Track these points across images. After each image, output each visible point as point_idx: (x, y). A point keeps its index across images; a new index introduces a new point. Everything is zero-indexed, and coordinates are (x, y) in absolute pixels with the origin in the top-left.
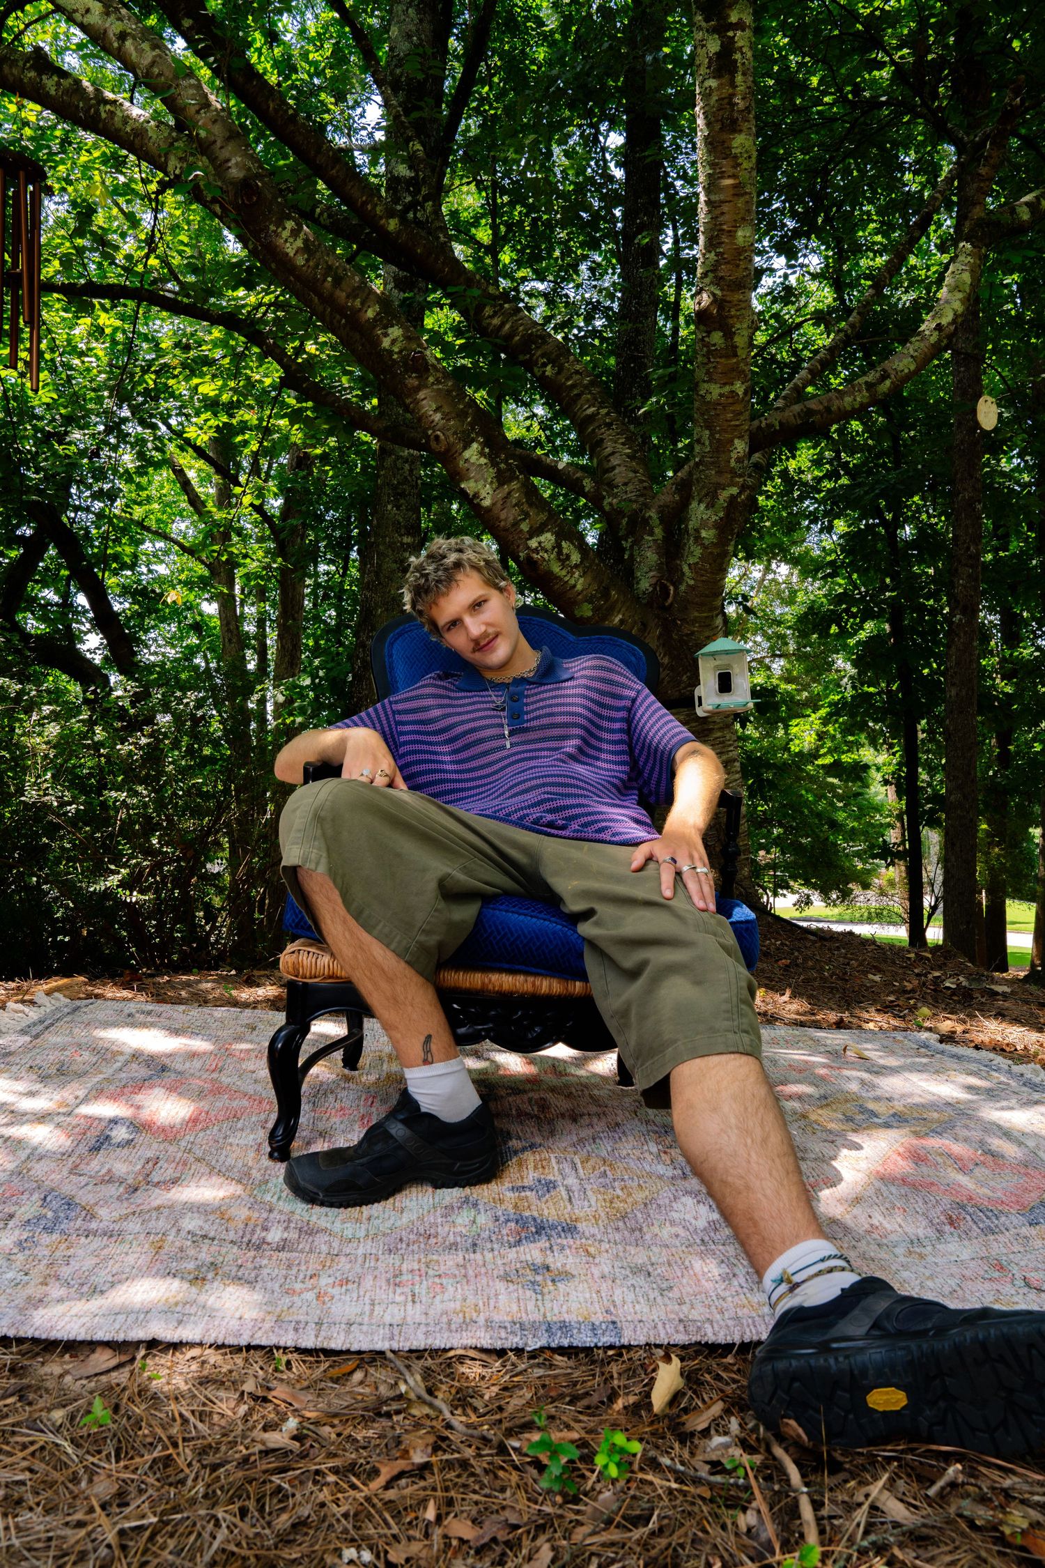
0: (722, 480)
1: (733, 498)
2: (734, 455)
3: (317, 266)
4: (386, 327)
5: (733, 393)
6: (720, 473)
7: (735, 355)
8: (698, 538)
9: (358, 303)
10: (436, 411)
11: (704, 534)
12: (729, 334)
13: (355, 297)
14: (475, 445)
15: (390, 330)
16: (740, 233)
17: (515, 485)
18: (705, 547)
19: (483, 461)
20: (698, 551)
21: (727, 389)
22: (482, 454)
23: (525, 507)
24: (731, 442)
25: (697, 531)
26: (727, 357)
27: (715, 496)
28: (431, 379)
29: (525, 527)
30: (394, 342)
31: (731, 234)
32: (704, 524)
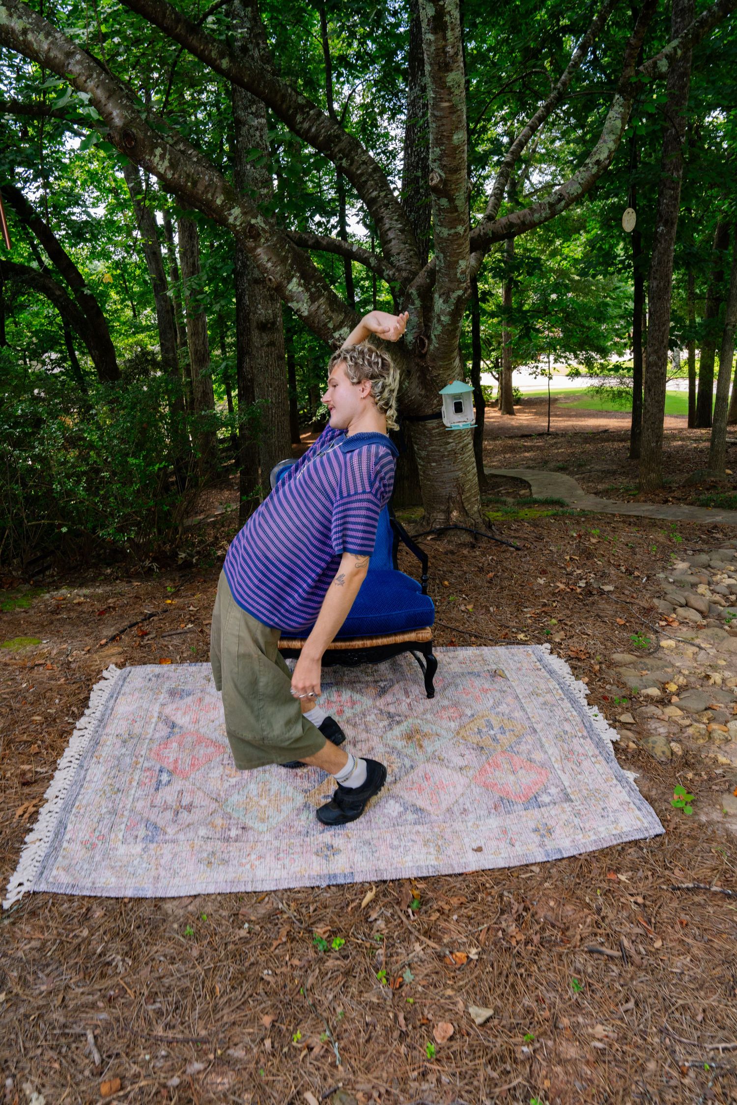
0: (452, 286)
1: (459, 297)
2: (459, 271)
3: (180, 177)
4: (230, 209)
5: (457, 234)
6: (451, 281)
7: (457, 211)
8: (439, 320)
9: (209, 196)
10: (268, 261)
11: (442, 318)
12: (451, 200)
13: (208, 192)
14: (295, 280)
15: (233, 211)
16: (455, 137)
17: (322, 300)
18: (444, 326)
19: (301, 289)
20: (440, 328)
21: (453, 231)
22: (299, 285)
23: (330, 313)
24: (457, 262)
25: (439, 315)
26: (452, 213)
27: (448, 297)
28: (263, 240)
29: (331, 325)
30: (236, 218)
31: (450, 138)
32: (442, 312)
